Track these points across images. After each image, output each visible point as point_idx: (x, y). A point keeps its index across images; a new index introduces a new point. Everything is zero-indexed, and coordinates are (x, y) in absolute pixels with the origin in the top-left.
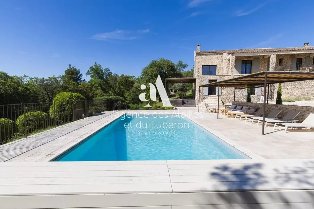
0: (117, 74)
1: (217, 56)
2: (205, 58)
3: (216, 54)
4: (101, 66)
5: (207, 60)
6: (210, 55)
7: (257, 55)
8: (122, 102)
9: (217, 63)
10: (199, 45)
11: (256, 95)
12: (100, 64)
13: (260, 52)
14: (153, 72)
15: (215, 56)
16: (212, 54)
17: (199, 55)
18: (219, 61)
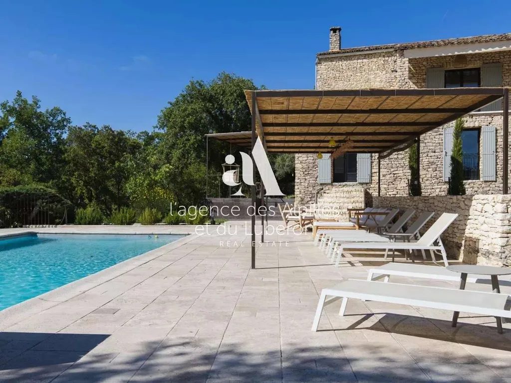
0: (94, 127)
1: (381, 61)
2: (344, 68)
3: (380, 55)
4: (39, 103)
5: (351, 73)
6: (359, 57)
7: (477, 51)
8: (51, 203)
9: (381, 81)
10: (335, 31)
11: (481, 179)
12: (38, 98)
13: (487, 41)
14: (188, 116)
15: (375, 60)
16: (366, 56)
17: (326, 60)
18: (388, 75)
